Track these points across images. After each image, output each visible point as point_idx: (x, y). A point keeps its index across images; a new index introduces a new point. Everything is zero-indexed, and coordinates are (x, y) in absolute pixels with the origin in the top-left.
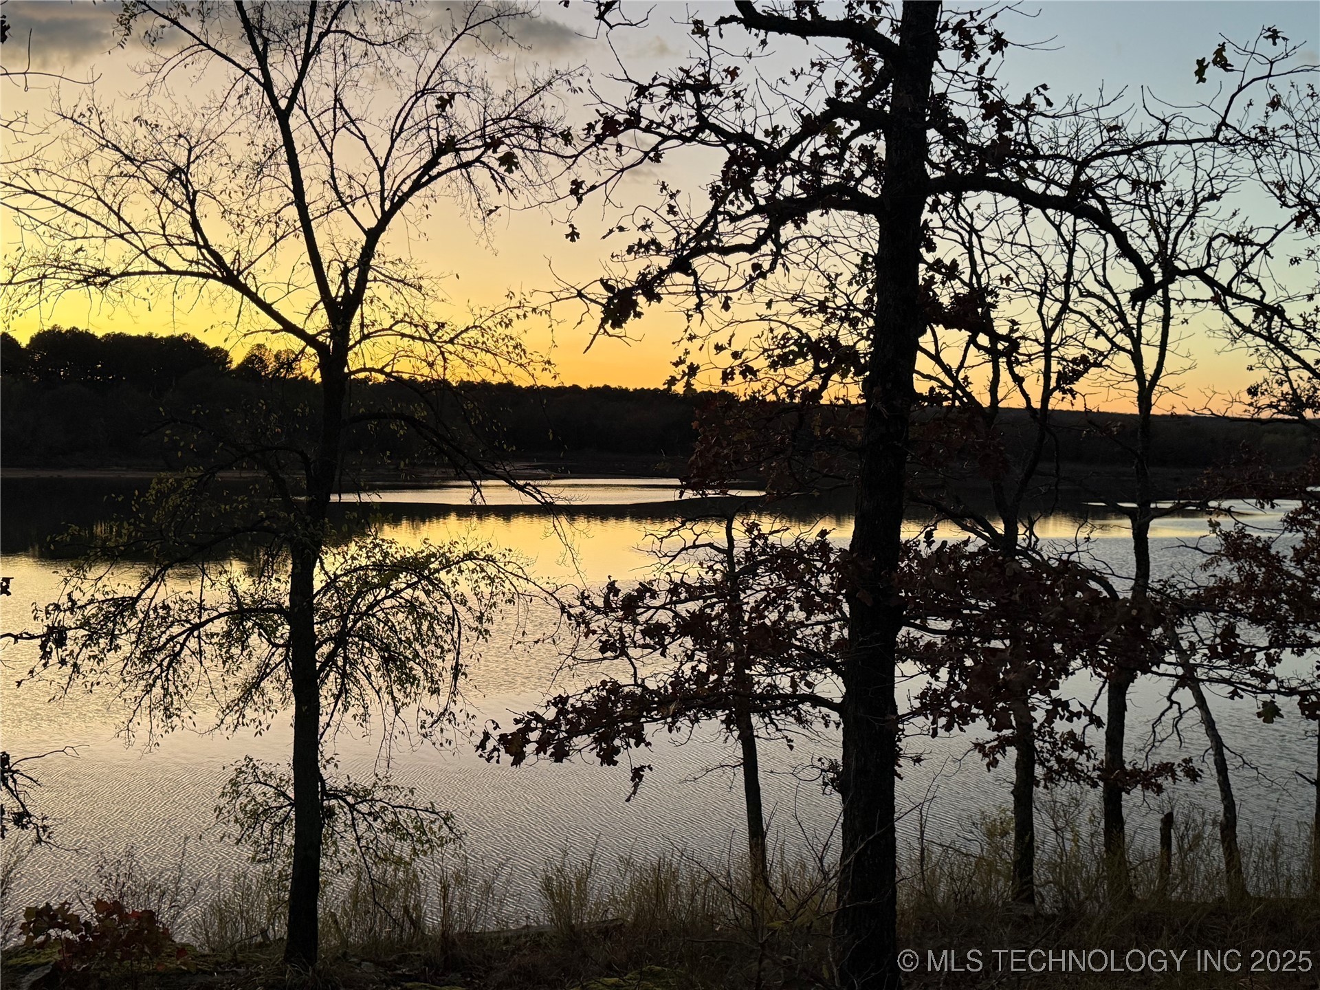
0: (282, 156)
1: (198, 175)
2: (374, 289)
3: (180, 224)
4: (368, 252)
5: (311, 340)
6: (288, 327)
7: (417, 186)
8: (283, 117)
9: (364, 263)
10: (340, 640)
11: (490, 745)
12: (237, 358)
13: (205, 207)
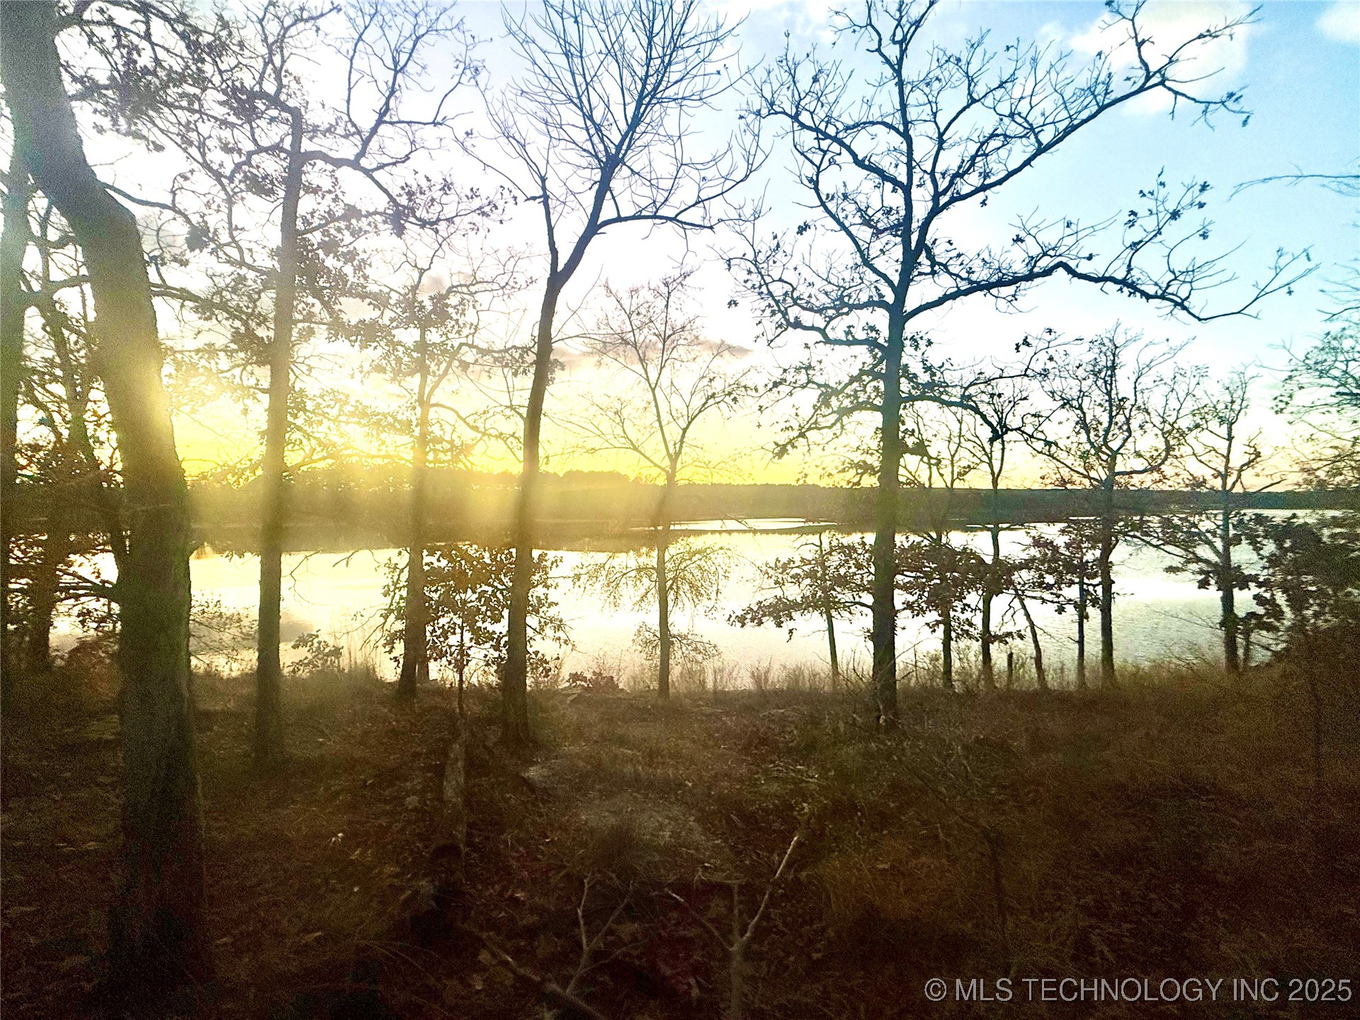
0: (653, 404)
1: (625, 413)
2: (685, 450)
3: (619, 430)
4: (683, 436)
5: (663, 469)
6: (656, 465)
7: (700, 411)
8: (653, 390)
9: (682, 441)
10: (675, 579)
11: (732, 619)
12: (632, 478)
13: (627, 423)
